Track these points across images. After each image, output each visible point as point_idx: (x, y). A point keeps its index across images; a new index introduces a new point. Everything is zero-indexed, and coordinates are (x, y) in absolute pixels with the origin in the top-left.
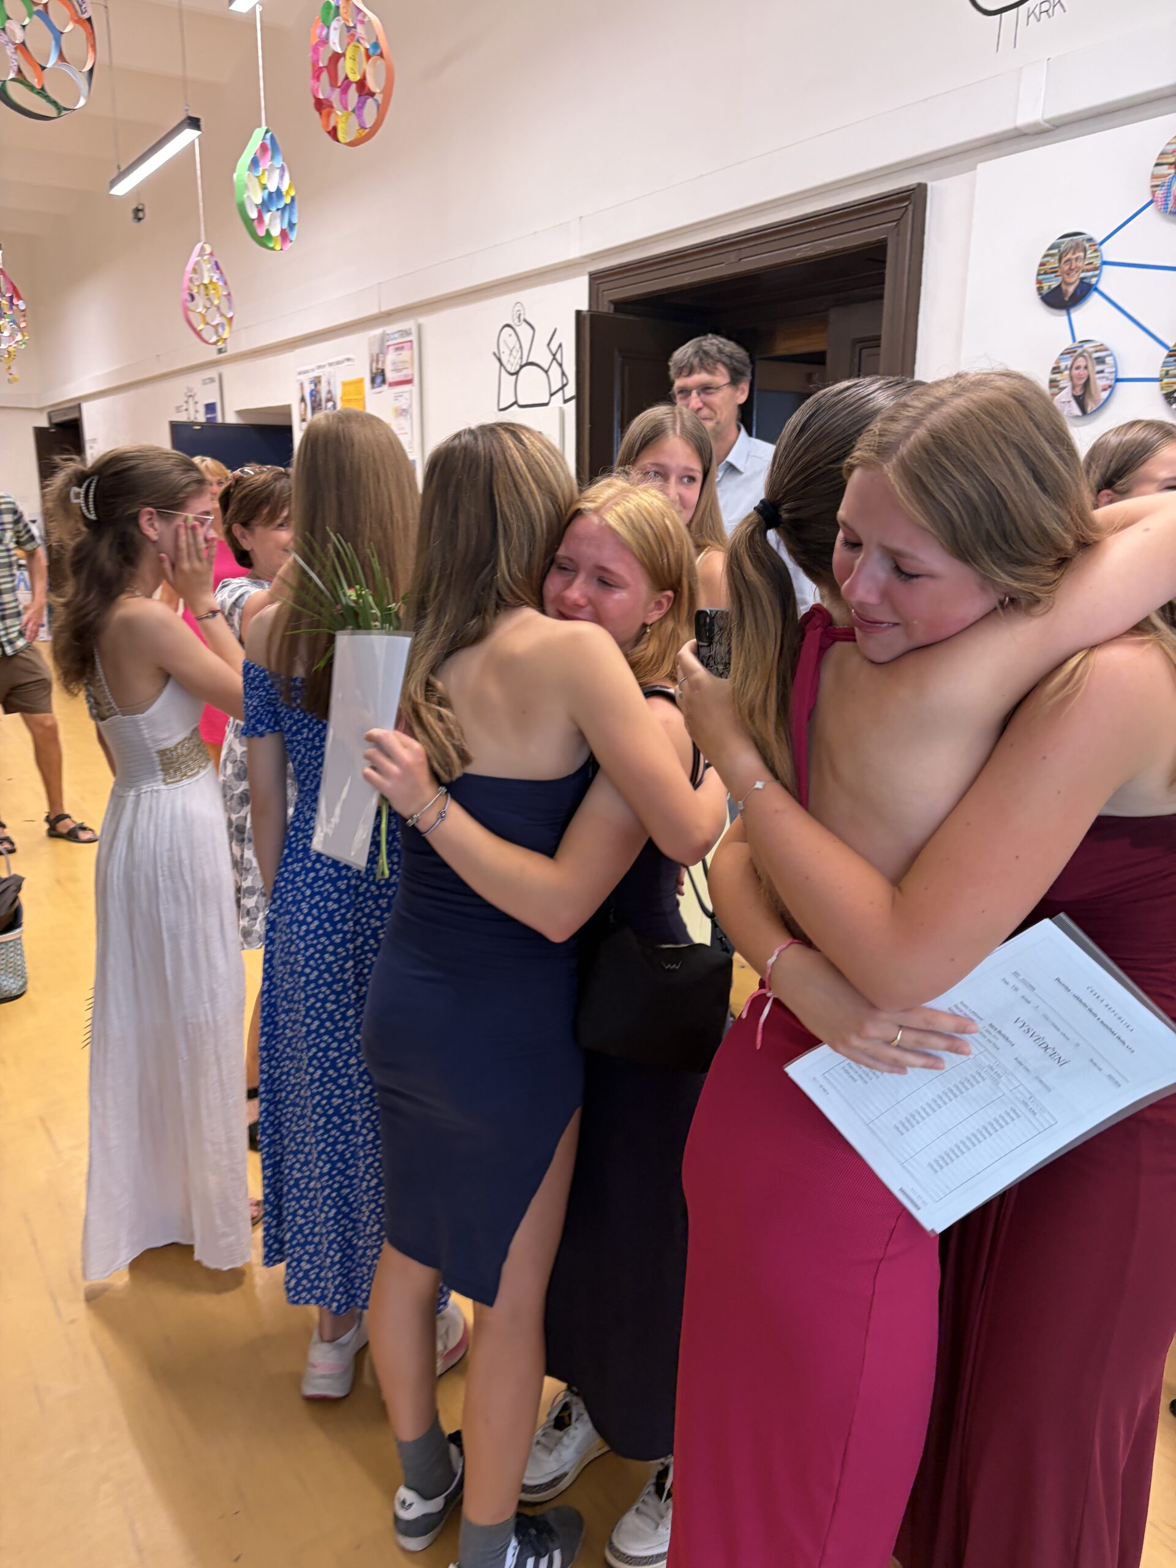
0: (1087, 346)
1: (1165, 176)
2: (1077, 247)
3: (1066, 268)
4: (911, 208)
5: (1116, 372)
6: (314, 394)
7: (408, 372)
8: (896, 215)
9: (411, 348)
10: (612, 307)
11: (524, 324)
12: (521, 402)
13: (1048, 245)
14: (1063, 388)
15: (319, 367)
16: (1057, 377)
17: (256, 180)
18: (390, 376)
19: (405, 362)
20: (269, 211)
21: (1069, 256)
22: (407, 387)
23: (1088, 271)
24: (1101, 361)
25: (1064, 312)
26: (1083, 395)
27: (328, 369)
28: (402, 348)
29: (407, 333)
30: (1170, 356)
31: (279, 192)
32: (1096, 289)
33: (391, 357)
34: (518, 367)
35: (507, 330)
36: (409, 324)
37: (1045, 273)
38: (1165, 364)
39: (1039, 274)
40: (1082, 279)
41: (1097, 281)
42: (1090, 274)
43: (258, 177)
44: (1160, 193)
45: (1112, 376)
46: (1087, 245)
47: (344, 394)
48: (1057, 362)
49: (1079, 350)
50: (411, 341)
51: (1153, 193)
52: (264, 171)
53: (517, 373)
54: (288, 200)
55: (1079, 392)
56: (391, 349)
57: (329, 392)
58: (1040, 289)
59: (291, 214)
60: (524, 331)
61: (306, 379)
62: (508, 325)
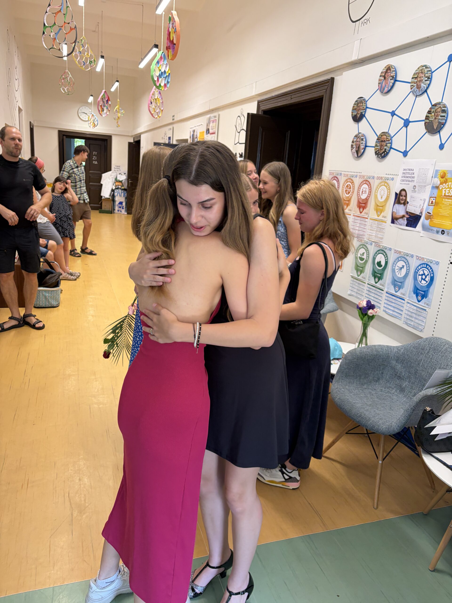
0: (360, 134)
1: (382, 80)
2: (361, 102)
3: (358, 108)
4: (329, 85)
5: (366, 144)
6: (193, 135)
7: (214, 130)
8: (326, 87)
9: (216, 122)
10: (263, 112)
11: (243, 116)
12: (240, 142)
13: (355, 101)
14: (354, 148)
15: (195, 127)
16: (353, 144)
17: (158, 68)
18: (211, 131)
19: (214, 127)
20: (161, 78)
21: (359, 105)
22: (214, 135)
23: (363, 110)
24: (362, 140)
25: (357, 123)
27: (197, 127)
28: (214, 122)
29: (215, 117)
30: (377, 139)
31: (165, 71)
32: (365, 116)
33: (211, 124)
34: (240, 130)
35: (239, 117)
36: (216, 114)
37: (354, 110)
38: (376, 142)
39: (352, 110)
40: (361, 112)
41: (365, 114)
42: (363, 111)
43: (158, 67)
45: (364, 145)
46: (363, 101)
47: (200, 136)
48: (353, 139)
49: (358, 136)
50: (216, 120)
51: (379, 85)
52: (160, 65)
53: (239, 132)
54: (168, 74)
55: (357, 150)
56: (212, 122)
57: (196, 135)
58: (352, 115)
59: (168, 78)
60: (242, 118)
61: (192, 130)
62: (239, 116)
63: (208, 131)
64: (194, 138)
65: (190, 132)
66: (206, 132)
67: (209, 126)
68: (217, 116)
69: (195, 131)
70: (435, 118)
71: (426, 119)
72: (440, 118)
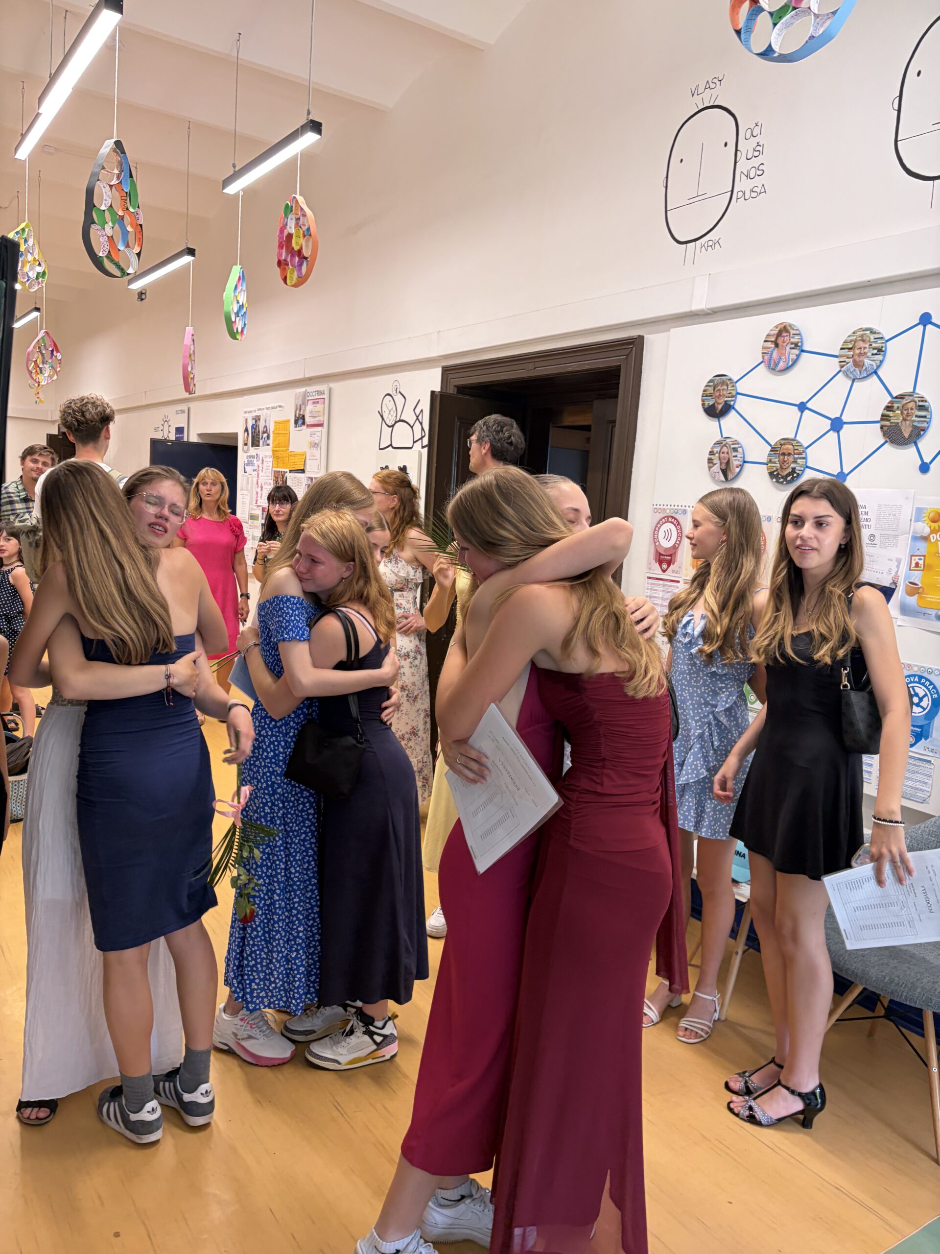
0: (728, 440)
1: (770, 348)
2: (723, 383)
3: (717, 394)
4: (634, 349)
5: (744, 457)
7: (321, 418)
8: (627, 352)
9: (324, 403)
10: (456, 389)
11: (399, 394)
12: (394, 445)
14: (716, 464)
16: (712, 457)
19: (319, 412)
20: (239, 316)
21: (719, 388)
22: (319, 429)
23: (729, 397)
25: (717, 420)
26: (726, 469)
28: (318, 402)
29: (322, 393)
30: (771, 451)
31: (243, 304)
32: (734, 408)
34: (393, 423)
35: (388, 398)
36: (323, 387)
39: (703, 396)
40: (726, 401)
41: (734, 404)
42: (730, 399)
44: (766, 357)
45: (742, 459)
46: (729, 382)
48: (712, 448)
49: (724, 443)
50: (324, 398)
51: (763, 357)
53: (393, 426)
54: (245, 310)
55: (724, 467)
58: (703, 405)
59: (245, 317)
60: (399, 399)
62: (389, 395)
63: (300, 420)
64: (259, 432)
65: (246, 420)
66: (296, 422)
67: (304, 411)
68: (327, 392)
69: (259, 419)
70: (904, 420)
71: (882, 419)
72: (914, 418)
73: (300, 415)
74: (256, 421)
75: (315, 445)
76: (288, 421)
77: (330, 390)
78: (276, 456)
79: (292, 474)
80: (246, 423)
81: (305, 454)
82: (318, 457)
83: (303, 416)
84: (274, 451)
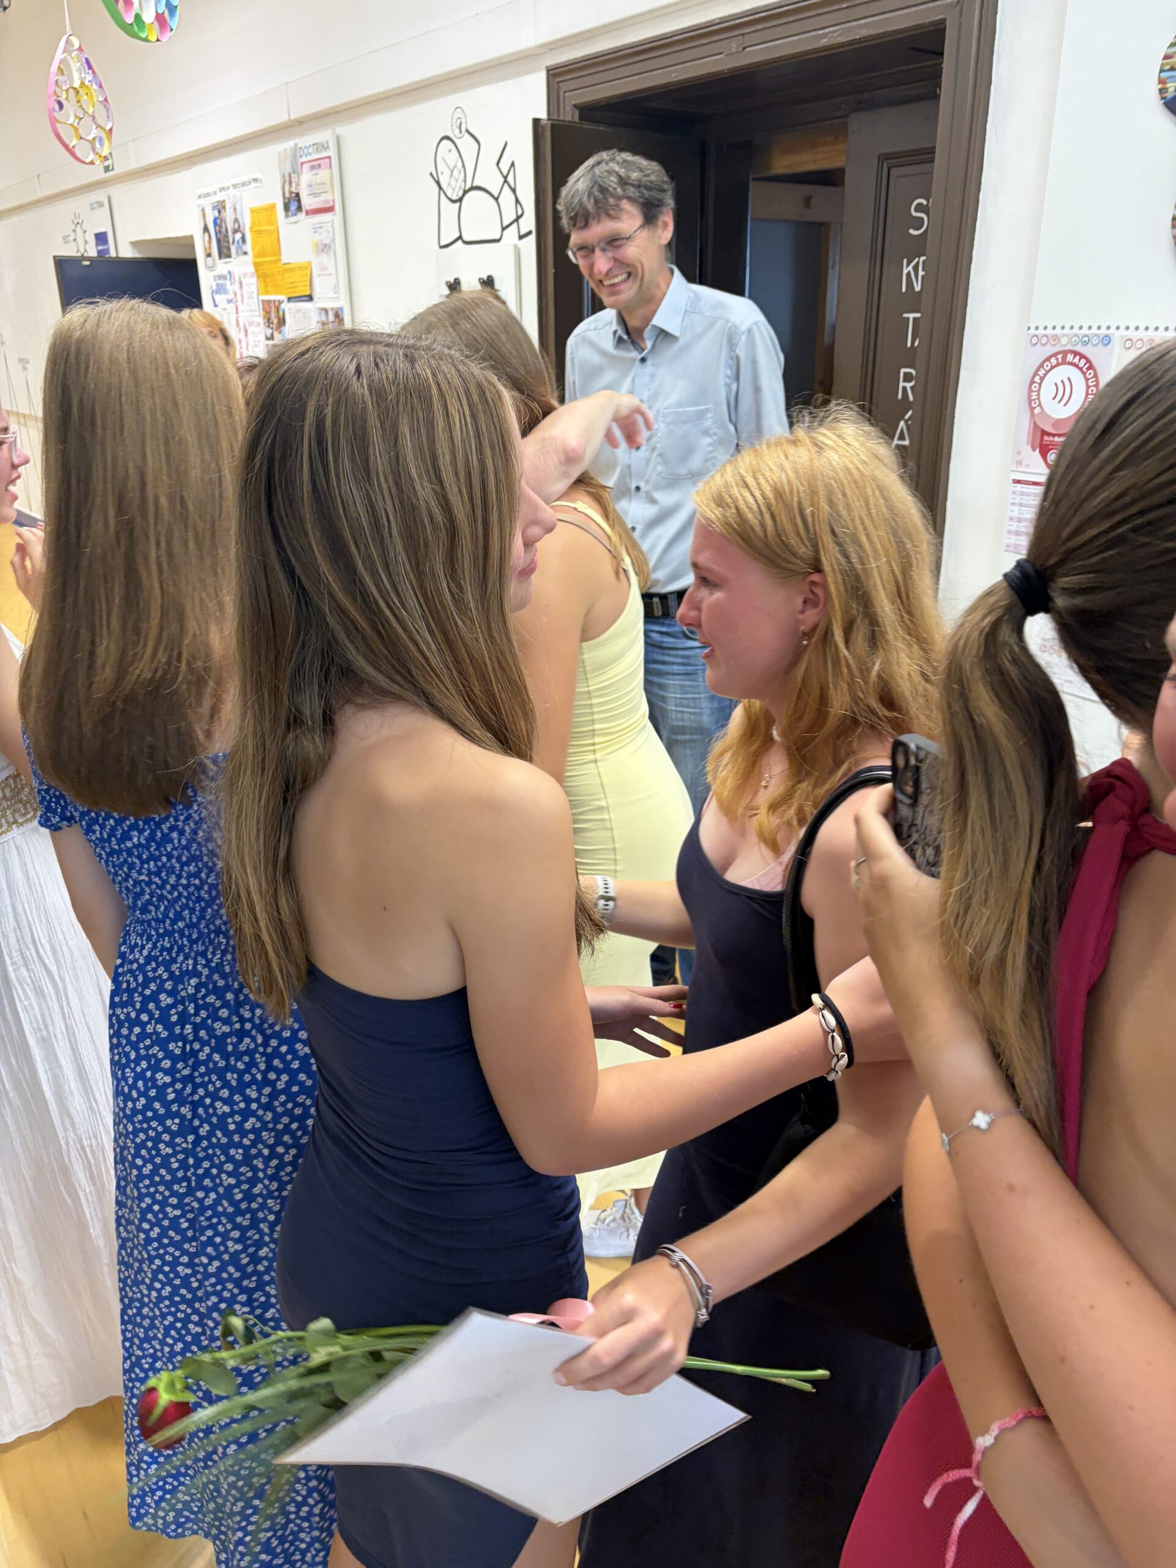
7: (328, 197)
9: (330, 166)
10: (577, 113)
11: (467, 136)
12: (466, 238)
15: (222, 189)
18: (307, 202)
19: (323, 184)
22: (327, 216)
28: (319, 166)
29: (324, 147)
33: (306, 177)
34: (461, 193)
35: (446, 144)
36: (325, 135)
39: (1161, 71)
47: (254, 224)
50: (329, 157)
53: (460, 200)
56: (306, 167)
58: (1162, 91)
60: (467, 145)
62: (447, 138)
63: (293, 203)
64: (227, 231)
65: (203, 210)
66: (287, 207)
67: (298, 184)
68: (332, 145)
69: (224, 208)
73: (291, 193)
74: (219, 212)
75: (324, 248)
76: (273, 207)
77: (338, 139)
78: (263, 275)
79: (294, 305)
80: (204, 216)
81: (308, 267)
82: (332, 270)
83: (298, 195)
84: (256, 265)
